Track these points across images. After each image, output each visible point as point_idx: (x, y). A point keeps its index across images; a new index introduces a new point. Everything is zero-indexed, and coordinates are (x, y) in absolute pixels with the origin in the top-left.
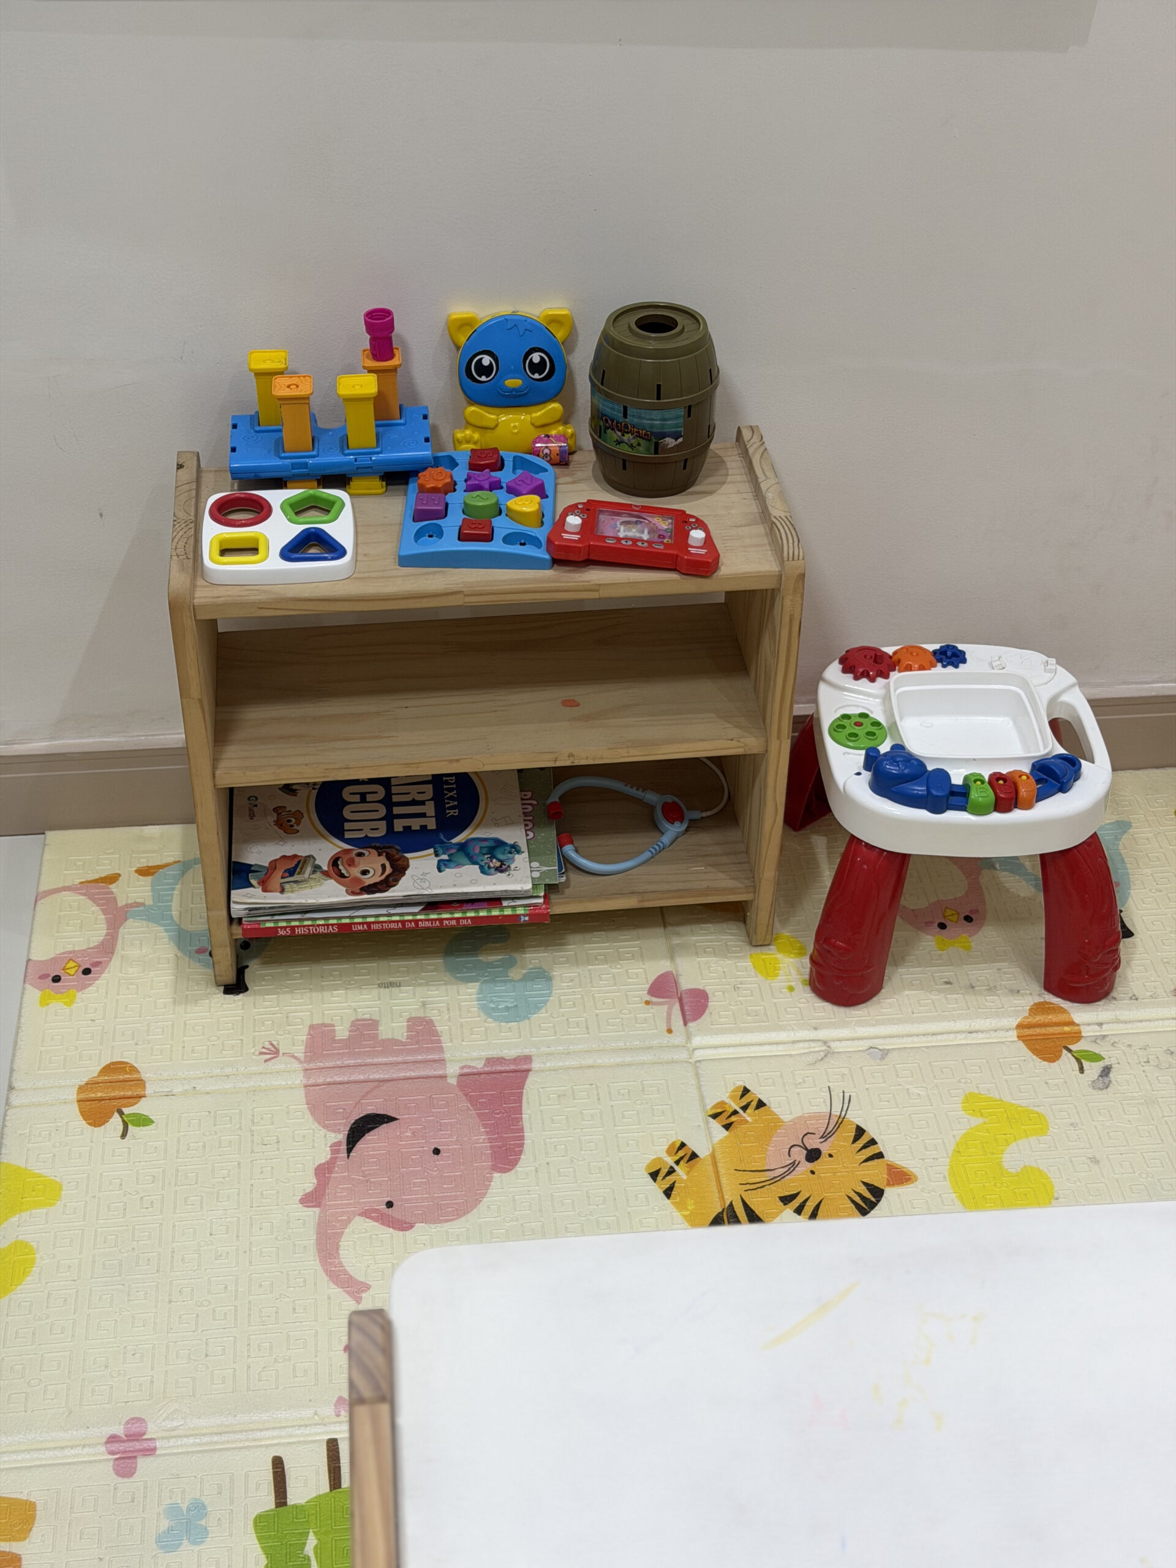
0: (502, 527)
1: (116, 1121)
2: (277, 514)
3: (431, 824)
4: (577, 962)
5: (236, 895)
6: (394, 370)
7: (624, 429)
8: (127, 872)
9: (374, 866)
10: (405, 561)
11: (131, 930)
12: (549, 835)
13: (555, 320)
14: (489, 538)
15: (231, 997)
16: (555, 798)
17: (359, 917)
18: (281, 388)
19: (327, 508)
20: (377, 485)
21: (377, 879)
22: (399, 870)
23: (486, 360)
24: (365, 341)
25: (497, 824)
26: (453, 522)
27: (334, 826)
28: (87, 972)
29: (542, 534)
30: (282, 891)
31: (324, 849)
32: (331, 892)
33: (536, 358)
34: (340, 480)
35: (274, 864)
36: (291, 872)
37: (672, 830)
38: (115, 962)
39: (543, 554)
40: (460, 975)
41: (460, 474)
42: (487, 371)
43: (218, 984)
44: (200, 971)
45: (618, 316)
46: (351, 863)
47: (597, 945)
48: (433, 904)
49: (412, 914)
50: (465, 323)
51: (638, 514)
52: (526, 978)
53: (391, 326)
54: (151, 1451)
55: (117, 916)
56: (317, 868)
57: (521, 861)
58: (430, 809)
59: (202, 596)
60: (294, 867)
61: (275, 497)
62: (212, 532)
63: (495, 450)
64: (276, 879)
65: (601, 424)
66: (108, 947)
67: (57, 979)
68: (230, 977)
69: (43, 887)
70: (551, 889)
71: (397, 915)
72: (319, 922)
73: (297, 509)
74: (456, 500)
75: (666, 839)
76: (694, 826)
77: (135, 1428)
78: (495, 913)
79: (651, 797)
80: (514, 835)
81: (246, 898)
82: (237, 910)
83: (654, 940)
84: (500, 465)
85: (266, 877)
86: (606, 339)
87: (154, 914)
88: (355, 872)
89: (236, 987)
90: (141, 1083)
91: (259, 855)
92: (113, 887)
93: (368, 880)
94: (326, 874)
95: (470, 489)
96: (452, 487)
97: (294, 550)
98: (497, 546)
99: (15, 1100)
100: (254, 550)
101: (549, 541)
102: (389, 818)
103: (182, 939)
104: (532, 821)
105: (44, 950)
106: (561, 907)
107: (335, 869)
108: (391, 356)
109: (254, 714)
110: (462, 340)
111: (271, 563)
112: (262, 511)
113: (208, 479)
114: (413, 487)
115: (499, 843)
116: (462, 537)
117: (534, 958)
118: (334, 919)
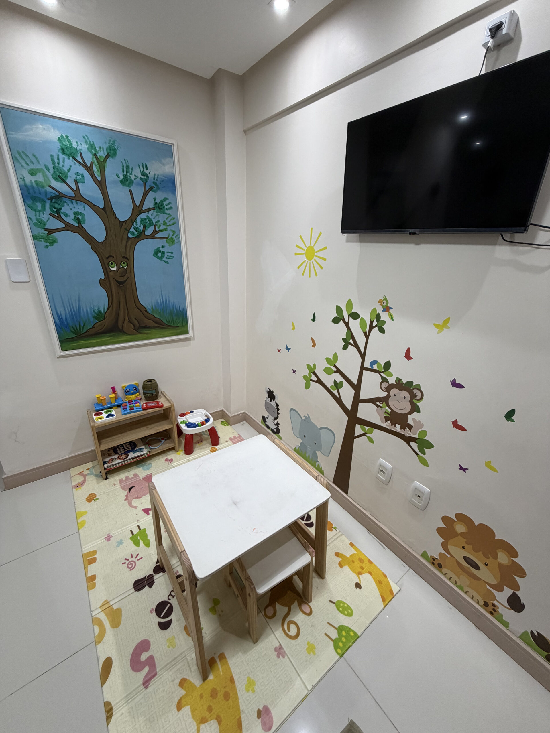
0: (135, 408)
1: (93, 501)
2: (104, 413)
3: (131, 449)
4: (154, 461)
5: (105, 465)
6: (116, 393)
8: (85, 470)
9: (124, 456)
10: (123, 415)
11: (87, 477)
12: (147, 446)
13: (136, 384)
14: (134, 409)
15: (106, 480)
16: (147, 441)
17: (123, 463)
18: (101, 398)
19: (111, 411)
20: (116, 407)
21: (125, 457)
22: (128, 456)
23: (128, 390)
24: (112, 391)
25: (140, 446)
26: (128, 409)
27: (117, 453)
28: (82, 484)
29: (141, 407)
30: (112, 463)
31: (116, 456)
32: (119, 461)
33: (135, 388)
34: (111, 408)
35: (109, 460)
37: (163, 441)
38: (86, 481)
39: (141, 409)
41: (128, 403)
42: (128, 391)
43: (104, 479)
44: (100, 478)
45: (145, 381)
46: (121, 457)
47: (157, 458)
48: (134, 458)
49: (131, 460)
50: (124, 386)
51: (152, 403)
52: (148, 464)
53: (115, 388)
54: (112, 537)
55: (85, 476)
56: (116, 459)
57: (144, 450)
58: (130, 447)
59: (96, 425)
60: (112, 460)
62: (95, 417)
63: (131, 400)
64: (110, 462)
65: (144, 394)
66: (85, 480)
67: (78, 487)
69: (72, 476)
70: (149, 452)
71: (129, 461)
72: (118, 465)
73: (106, 412)
74: (128, 406)
75: (163, 442)
76: (166, 440)
77: (109, 535)
78: (143, 457)
79: (160, 438)
80: (143, 447)
81: (106, 466)
83: (164, 455)
84: (132, 401)
85: (109, 462)
86: (144, 384)
87: (91, 474)
88: (122, 458)
89: (107, 478)
90: (96, 495)
91: (107, 460)
92: (83, 473)
93: (124, 458)
94: (118, 459)
97: (107, 417)
98: (135, 410)
99: (76, 503)
100: (102, 418)
101: (142, 408)
102: (125, 450)
103: (96, 476)
104: (144, 445)
105: (74, 484)
106: (151, 454)
107: (119, 458)
108: (115, 392)
109: (103, 440)
110: (124, 388)
111: (105, 419)
112: (101, 414)
113: (92, 412)
114: (121, 406)
115: (141, 448)
116: (130, 410)
117: (148, 462)
118: (120, 464)
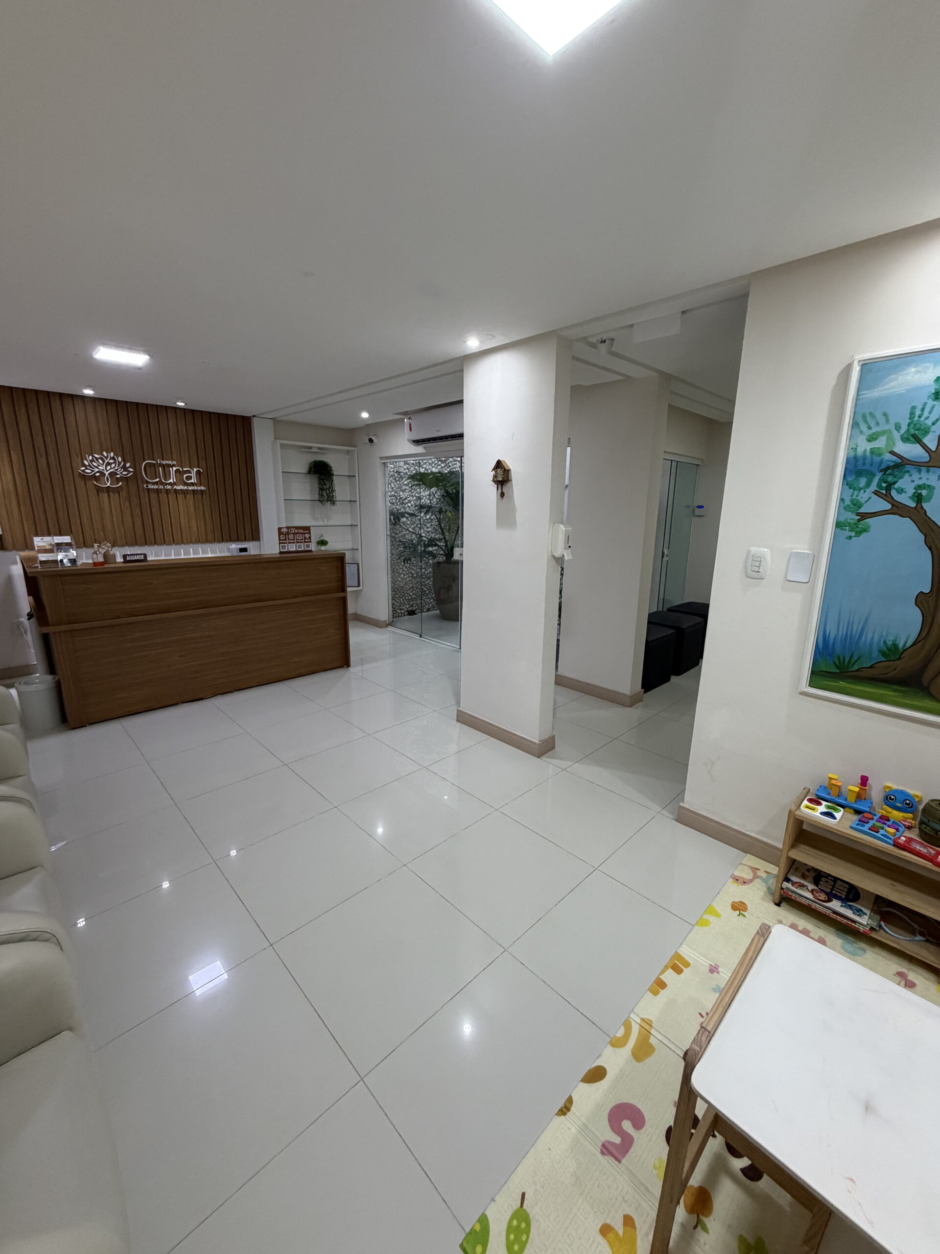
0: (882, 832)
1: (738, 912)
2: (823, 806)
3: (843, 897)
5: (784, 883)
6: (865, 789)
7: (928, 826)
8: (762, 870)
9: (823, 896)
10: (851, 828)
11: (757, 880)
12: (878, 917)
13: (917, 796)
14: (878, 832)
15: (775, 906)
16: (883, 910)
17: (814, 905)
18: (833, 782)
19: (835, 810)
20: (852, 811)
21: (823, 899)
22: (829, 901)
23: (893, 797)
24: (860, 781)
25: (862, 906)
26: (869, 825)
27: (816, 882)
28: (744, 882)
29: (893, 838)
30: (796, 888)
31: (811, 887)
32: (810, 896)
33: (908, 802)
34: (843, 807)
35: (797, 883)
36: (801, 886)
37: (919, 938)
38: (751, 884)
39: (891, 842)
40: (838, 936)
41: (876, 818)
42: (893, 799)
43: (774, 902)
44: (770, 897)
46: (817, 893)
47: (884, 953)
48: (835, 912)
49: (828, 912)
50: (889, 787)
51: (925, 847)
52: (858, 948)
53: (867, 780)
54: (718, 973)
55: (756, 877)
56: (807, 889)
57: (866, 917)
60: (802, 886)
61: (824, 803)
62: (805, 802)
63: (888, 817)
64: (796, 885)
65: (922, 823)
66: (751, 881)
67: (737, 880)
68: (777, 902)
70: (872, 929)
71: (824, 910)
72: (803, 901)
73: (828, 807)
74: (871, 823)
75: (916, 938)
76: (927, 941)
77: (717, 967)
78: (853, 924)
79: (916, 926)
80: (868, 912)
81: (786, 885)
82: (784, 886)
84: (889, 820)
85: (793, 884)
87: (765, 881)
88: (817, 895)
89: (778, 905)
90: (747, 909)
91: (794, 879)
92: (758, 871)
93: (820, 898)
94: (810, 891)
95: (877, 821)
96: (872, 819)
97: (823, 813)
98: (878, 835)
99: (718, 895)
100: (814, 810)
101: (894, 840)
102: (832, 890)
103: (769, 889)
105: (737, 873)
106: (874, 935)
107: (812, 891)
108: (866, 786)
110: (887, 790)
111: (818, 814)
112: (820, 804)
113: (809, 794)
114: (861, 815)
115: (861, 910)
116: (869, 829)
118: (807, 902)
